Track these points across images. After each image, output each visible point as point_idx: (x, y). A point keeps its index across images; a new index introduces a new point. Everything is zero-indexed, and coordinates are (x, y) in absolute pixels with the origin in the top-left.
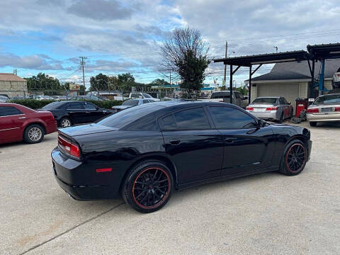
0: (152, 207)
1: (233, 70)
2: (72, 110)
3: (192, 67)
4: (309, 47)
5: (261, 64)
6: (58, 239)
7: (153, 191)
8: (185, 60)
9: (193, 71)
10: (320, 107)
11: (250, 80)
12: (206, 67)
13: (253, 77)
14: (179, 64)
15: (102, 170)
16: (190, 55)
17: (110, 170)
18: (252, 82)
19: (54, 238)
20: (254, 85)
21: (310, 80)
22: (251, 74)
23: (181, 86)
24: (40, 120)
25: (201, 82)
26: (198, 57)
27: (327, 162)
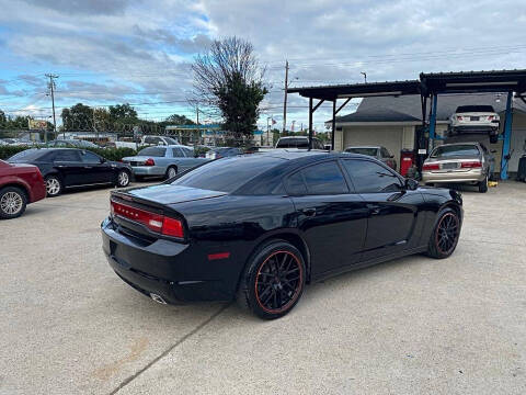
0: (277, 311)
2: (60, 163)
3: (240, 98)
4: (422, 76)
5: (350, 98)
6: (157, 366)
7: (281, 287)
8: (229, 87)
9: (242, 105)
10: (441, 162)
11: (334, 121)
12: (261, 99)
13: (337, 115)
14: (221, 93)
16: (236, 79)
17: (227, 256)
18: (336, 124)
19: (150, 365)
20: (339, 129)
21: (421, 123)
22: (335, 113)
23: (224, 127)
24: (19, 180)
25: (255, 122)
26: (248, 83)
27: (476, 238)
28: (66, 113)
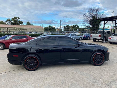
1: (105, 23)
9: (95, 23)
11: (115, 26)
13: (116, 25)
14: (90, 21)
15: (16, 56)
16: (94, 17)
17: (18, 56)
18: (116, 27)
28: (65, 27)
